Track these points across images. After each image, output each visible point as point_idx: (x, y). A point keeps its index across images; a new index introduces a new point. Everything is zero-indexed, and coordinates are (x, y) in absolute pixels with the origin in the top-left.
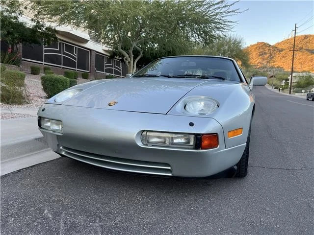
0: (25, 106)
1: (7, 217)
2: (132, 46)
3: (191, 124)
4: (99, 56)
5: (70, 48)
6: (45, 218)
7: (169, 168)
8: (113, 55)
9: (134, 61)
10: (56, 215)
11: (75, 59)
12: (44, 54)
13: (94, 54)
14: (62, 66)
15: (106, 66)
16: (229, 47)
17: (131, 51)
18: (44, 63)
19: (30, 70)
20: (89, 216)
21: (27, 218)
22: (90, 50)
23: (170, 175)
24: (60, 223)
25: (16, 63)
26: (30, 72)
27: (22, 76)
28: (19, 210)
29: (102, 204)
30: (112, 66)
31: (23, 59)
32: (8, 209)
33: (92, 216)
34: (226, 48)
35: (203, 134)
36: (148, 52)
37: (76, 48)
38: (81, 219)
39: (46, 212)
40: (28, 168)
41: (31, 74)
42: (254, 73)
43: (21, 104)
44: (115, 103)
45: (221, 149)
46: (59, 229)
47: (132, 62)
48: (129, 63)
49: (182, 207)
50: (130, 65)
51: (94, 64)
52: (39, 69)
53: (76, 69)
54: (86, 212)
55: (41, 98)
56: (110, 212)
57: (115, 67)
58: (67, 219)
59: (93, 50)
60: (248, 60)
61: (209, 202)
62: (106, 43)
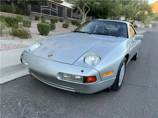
0: (29, 39)
1: (3, 105)
2: (84, 5)
3: (82, 71)
4: (69, 10)
5: (54, 6)
6: (18, 107)
7: (73, 89)
8: (75, 10)
9: (85, 14)
10: (23, 105)
11: (57, 11)
12: (41, 9)
13: (66, 9)
14: (50, 16)
15: (72, 15)
16: (141, 4)
17: (84, 8)
18: (41, 14)
19: (34, 18)
20: (36, 107)
21: (11, 106)
22: (64, 7)
23: (74, 91)
24: (23, 110)
25: (28, 14)
26: (35, 19)
27: (30, 22)
28: (9, 102)
29: (44, 101)
30: (75, 15)
31: (31, 12)
32: (4, 100)
33: (37, 108)
34: (139, 4)
35: (87, 77)
36: (93, 8)
37: (57, 5)
38: (31, 109)
39: (19, 103)
40: (20, 78)
41: (35, 20)
42: (156, 18)
43: (27, 38)
44: (52, 55)
45: (98, 82)
46: (21, 113)
47: (84, 14)
48: (82, 14)
49: (78, 106)
50: (83, 16)
51: (66, 14)
52: (39, 17)
53: (57, 17)
54: (35, 105)
55: (38, 34)
56: (45, 106)
57: (77, 16)
58: (26, 108)
59: (66, 7)
60: (152, 11)
61: (93, 104)
62: (71, 3)
